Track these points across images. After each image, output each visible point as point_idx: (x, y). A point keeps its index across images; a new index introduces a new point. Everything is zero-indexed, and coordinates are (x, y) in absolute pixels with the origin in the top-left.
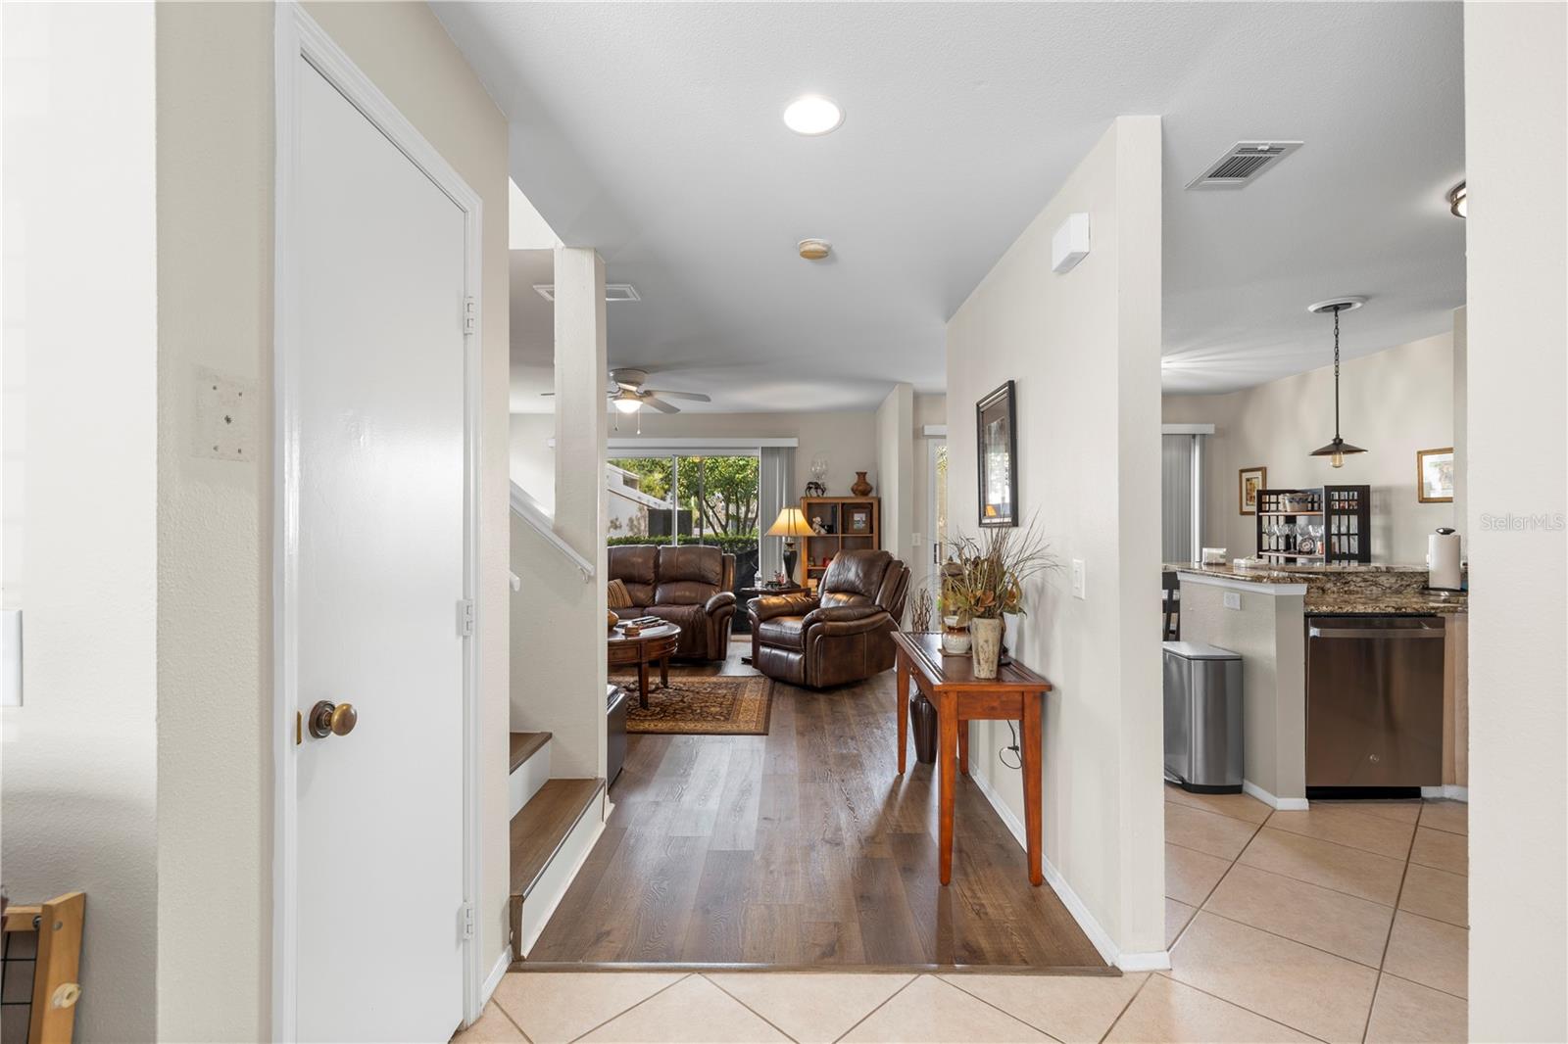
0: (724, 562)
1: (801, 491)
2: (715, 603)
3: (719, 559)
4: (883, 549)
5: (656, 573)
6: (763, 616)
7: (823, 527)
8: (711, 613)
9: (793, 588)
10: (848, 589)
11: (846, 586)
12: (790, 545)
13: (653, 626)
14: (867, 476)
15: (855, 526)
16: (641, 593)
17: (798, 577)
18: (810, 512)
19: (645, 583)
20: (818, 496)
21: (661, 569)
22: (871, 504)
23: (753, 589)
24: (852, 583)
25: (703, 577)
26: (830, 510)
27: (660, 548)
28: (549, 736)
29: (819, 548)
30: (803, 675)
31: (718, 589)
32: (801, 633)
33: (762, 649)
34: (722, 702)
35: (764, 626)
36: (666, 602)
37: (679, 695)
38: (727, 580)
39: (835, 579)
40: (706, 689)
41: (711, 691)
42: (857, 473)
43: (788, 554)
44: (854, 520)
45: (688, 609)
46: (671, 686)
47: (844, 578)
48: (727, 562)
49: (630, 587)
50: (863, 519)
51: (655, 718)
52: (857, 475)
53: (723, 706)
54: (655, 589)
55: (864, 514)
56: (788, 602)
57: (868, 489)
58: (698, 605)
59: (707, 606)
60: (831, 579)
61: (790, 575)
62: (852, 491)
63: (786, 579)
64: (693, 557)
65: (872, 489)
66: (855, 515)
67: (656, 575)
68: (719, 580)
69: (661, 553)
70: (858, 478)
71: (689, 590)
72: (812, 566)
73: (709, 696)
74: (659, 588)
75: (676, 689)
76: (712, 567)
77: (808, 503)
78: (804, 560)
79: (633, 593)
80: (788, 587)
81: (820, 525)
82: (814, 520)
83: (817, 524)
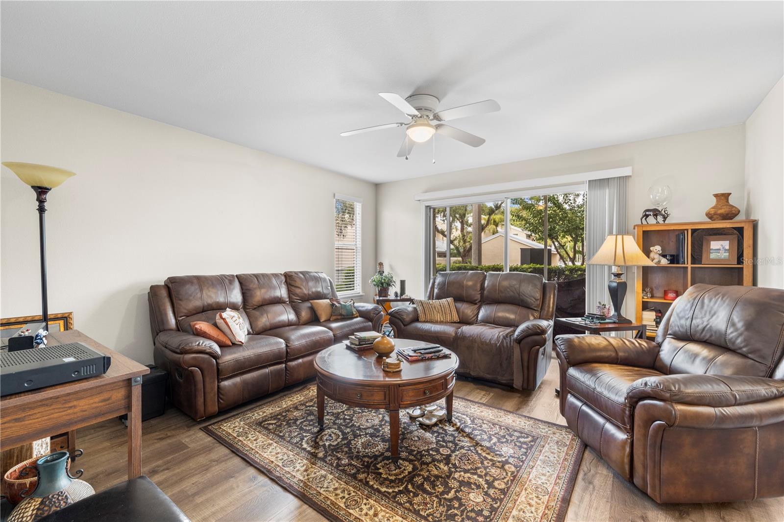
0: (545, 289)
1: (635, 217)
2: (523, 331)
3: (539, 286)
4: (761, 284)
5: (482, 294)
6: (572, 358)
7: (664, 256)
8: (519, 341)
9: (622, 324)
12: (618, 275)
13: (431, 360)
14: (730, 198)
15: (713, 256)
16: (468, 310)
17: (631, 307)
18: (647, 239)
19: (472, 302)
20: (658, 223)
21: (485, 292)
22: (740, 230)
24: (721, 334)
25: (522, 301)
26: (673, 239)
27: (487, 274)
29: (657, 280)
30: (627, 461)
31: (536, 314)
32: (625, 405)
33: (571, 399)
34: (495, 479)
35: (572, 371)
36: (487, 322)
37: (453, 442)
38: (547, 305)
39: (688, 322)
40: (490, 439)
41: (495, 444)
42: (716, 196)
43: (615, 284)
44: (711, 247)
45: (499, 333)
46: (457, 421)
47: (705, 324)
48: (548, 289)
49: (459, 305)
50: (727, 247)
51: (391, 491)
52: (714, 198)
53: (491, 492)
54: (479, 309)
55: (728, 242)
56: (611, 344)
57: (734, 212)
58: (512, 329)
59: (516, 333)
60: (680, 318)
61: (617, 308)
62: (708, 215)
63: (612, 312)
64: (514, 282)
65: (739, 212)
66: (712, 243)
67: (481, 296)
68: (538, 305)
69: (487, 278)
70: (717, 201)
71: (508, 311)
72: (648, 298)
73: (486, 458)
74: (482, 308)
75: (458, 429)
76: (531, 292)
77: (643, 231)
78: (637, 292)
79: (461, 310)
80: (614, 323)
81: (660, 254)
82: (651, 249)
83: (656, 253)
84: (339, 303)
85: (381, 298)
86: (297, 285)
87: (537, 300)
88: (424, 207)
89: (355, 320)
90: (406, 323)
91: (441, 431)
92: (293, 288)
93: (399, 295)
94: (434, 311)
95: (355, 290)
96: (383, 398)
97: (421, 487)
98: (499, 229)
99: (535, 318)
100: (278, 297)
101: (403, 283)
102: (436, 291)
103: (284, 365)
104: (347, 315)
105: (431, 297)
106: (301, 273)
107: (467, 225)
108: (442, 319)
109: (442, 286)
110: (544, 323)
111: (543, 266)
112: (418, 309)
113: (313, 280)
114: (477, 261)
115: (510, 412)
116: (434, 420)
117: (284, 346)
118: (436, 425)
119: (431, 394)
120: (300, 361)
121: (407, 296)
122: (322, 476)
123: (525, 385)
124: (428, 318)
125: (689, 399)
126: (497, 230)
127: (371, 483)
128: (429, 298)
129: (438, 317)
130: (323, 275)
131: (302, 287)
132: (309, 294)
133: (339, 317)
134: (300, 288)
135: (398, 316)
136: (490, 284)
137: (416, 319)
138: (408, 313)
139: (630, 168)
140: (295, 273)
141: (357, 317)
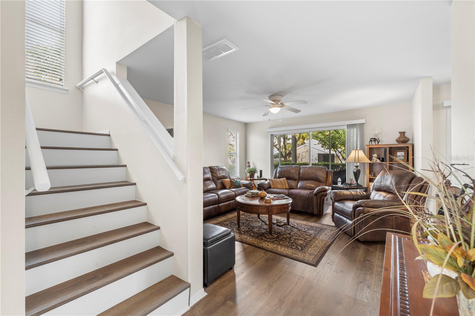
0: (327, 173)
1: (367, 142)
2: (317, 190)
3: (325, 172)
5: (299, 176)
6: (336, 199)
7: (379, 159)
8: (316, 195)
9: (359, 187)
10: (387, 190)
11: (385, 188)
12: (357, 167)
13: (281, 199)
14: (406, 134)
15: (398, 158)
16: (293, 183)
19: (295, 180)
20: (376, 144)
21: (301, 175)
22: (408, 147)
23: (337, 186)
24: (388, 188)
25: (317, 179)
26: (382, 151)
27: (301, 167)
28: (172, 255)
29: (377, 168)
30: (353, 232)
32: (352, 211)
33: (336, 214)
34: (307, 238)
35: (336, 204)
36: (301, 188)
37: (291, 230)
38: (328, 180)
39: (380, 184)
40: (305, 229)
41: (307, 230)
42: (400, 133)
43: (355, 171)
44: (397, 155)
45: (308, 192)
46: (291, 224)
47: (384, 184)
48: (329, 173)
49: (289, 181)
50: (403, 155)
51: (271, 240)
52: (399, 134)
53: (306, 241)
54: (298, 183)
55: (404, 152)
56: (352, 193)
57: (406, 140)
58: (313, 190)
59: (315, 191)
60: (377, 183)
61: (357, 180)
62: (397, 141)
63: (355, 182)
64: (314, 170)
65: (409, 140)
66: (398, 153)
67: (299, 177)
68: (324, 181)
69: (301, 169)
70: (400, 135)
71: (311, 184)
72: (372, 177)
73: (303, 234)
74: (300, 182)
75: (292, 227)
76: (321, 175)
77: (369, 148)
78: (367, 174)
79: (290, 183)
80: (355, 186)
81: (377, 158)
82: (373, 155)
83: (375, 157)
84: (234, 180)
85: (251, 179)
86: (215, 172)
87: (324, 178)
88: (270, 135)
89: (242, 188)
90: (265, 189)
91: (285, 227)
92: (213, 174)
93: (259, 177)
94: (278, 184)
95: (236, 175)
96: (266, 211)
97: (282, 240)
98: (305, 141)
99: (323, 185)
100: (208, 178)
101: (261, 171)
102: (278, 175)
103: (217, 205)
104: (238, 186)
105: (275, 177)
106: (216, 167)
107: (287, 139)
108: (281, 187)
109: (280, 172)
110: (327, 187)
111: (329, 163)
112: (270, 183)
113: (221, 170)
114: (295, 160)
115: (312, 222)
116: (283, 224)
117: (217, 197)
118: (283, 225)
119: (283, 210)
120: (223, 204)
121: (264, 177)
122: (246, 238)
123: (319, 213)
124: (275, 187)
125: (370, 206)
126: (304, 142)
127: (264, 239)
128: (274, 178)
129: (280, 186)
130: (225, 168)
131: (217, 173)
132: (220, 176)
133: (235, 187)
134: (217, 174)
135: (262, 186)
136: (303, 171)
137: (270, 187)
138: (266, 185)
139: (365, 119)
140: (214, 167)
141: (242, 187)
